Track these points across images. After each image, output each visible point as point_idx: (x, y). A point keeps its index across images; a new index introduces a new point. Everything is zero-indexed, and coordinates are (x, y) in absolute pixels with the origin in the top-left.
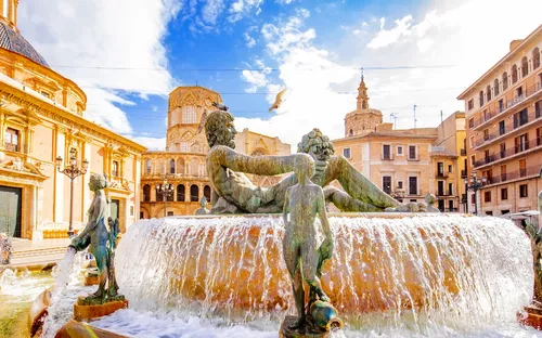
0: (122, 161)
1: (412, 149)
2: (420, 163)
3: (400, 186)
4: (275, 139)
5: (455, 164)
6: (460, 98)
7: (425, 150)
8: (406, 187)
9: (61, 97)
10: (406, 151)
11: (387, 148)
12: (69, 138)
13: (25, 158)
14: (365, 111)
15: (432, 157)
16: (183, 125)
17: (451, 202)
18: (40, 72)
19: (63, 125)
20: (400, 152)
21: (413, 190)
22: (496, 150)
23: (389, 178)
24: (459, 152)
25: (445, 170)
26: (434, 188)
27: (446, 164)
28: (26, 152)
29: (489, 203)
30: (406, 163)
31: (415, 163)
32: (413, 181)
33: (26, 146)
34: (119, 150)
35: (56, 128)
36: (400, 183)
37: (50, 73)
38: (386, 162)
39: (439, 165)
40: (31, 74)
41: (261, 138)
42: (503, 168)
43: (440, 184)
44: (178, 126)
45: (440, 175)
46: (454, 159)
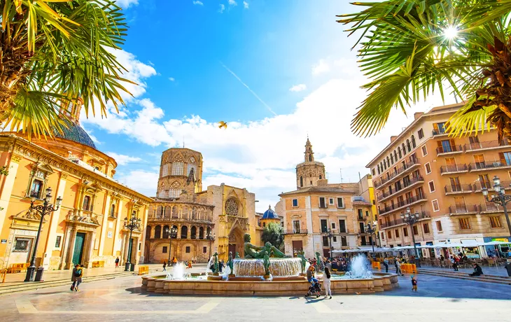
0: (138, 210)
1: (340, 200)
2: (346, 210)
3: (334, 227)
4: (244, 191)
5: (370, 210)
6: (367, 167)
7: (349, 200)
8: (338, 227)
9: (105, 169)
10: (336, 202)
11: (322, 200)
12: (112, 199)
13: (91, 214)
14: (311, 163)
15: (354, 205)
16: (173, 177)
17: (370, 238)
18: (96, 154)
19: (111, 191)
20: (331, 202)
21: (343, 229)
22: (389, 204)
23: (325, 221)
24: (372, 202)
25: (364, 214)
26: (356, 228)
27: (364, 210)
28: (92, 210)
29: (391, 240)
30: (336, 210)
31: (342, 210)
32: (342, 223)
33: (92, 206)
34: (138, 203)
35: (107, 192)
36: (333, 225)
37: (101, 155)
38: (322, 210)
39: (359, 211)
40: (91, 157)
41: (233, 190)
42: (394, 216)
43: (362, 225)
44: (169, 177)
45: (360, 218)
46: (369, 207)
